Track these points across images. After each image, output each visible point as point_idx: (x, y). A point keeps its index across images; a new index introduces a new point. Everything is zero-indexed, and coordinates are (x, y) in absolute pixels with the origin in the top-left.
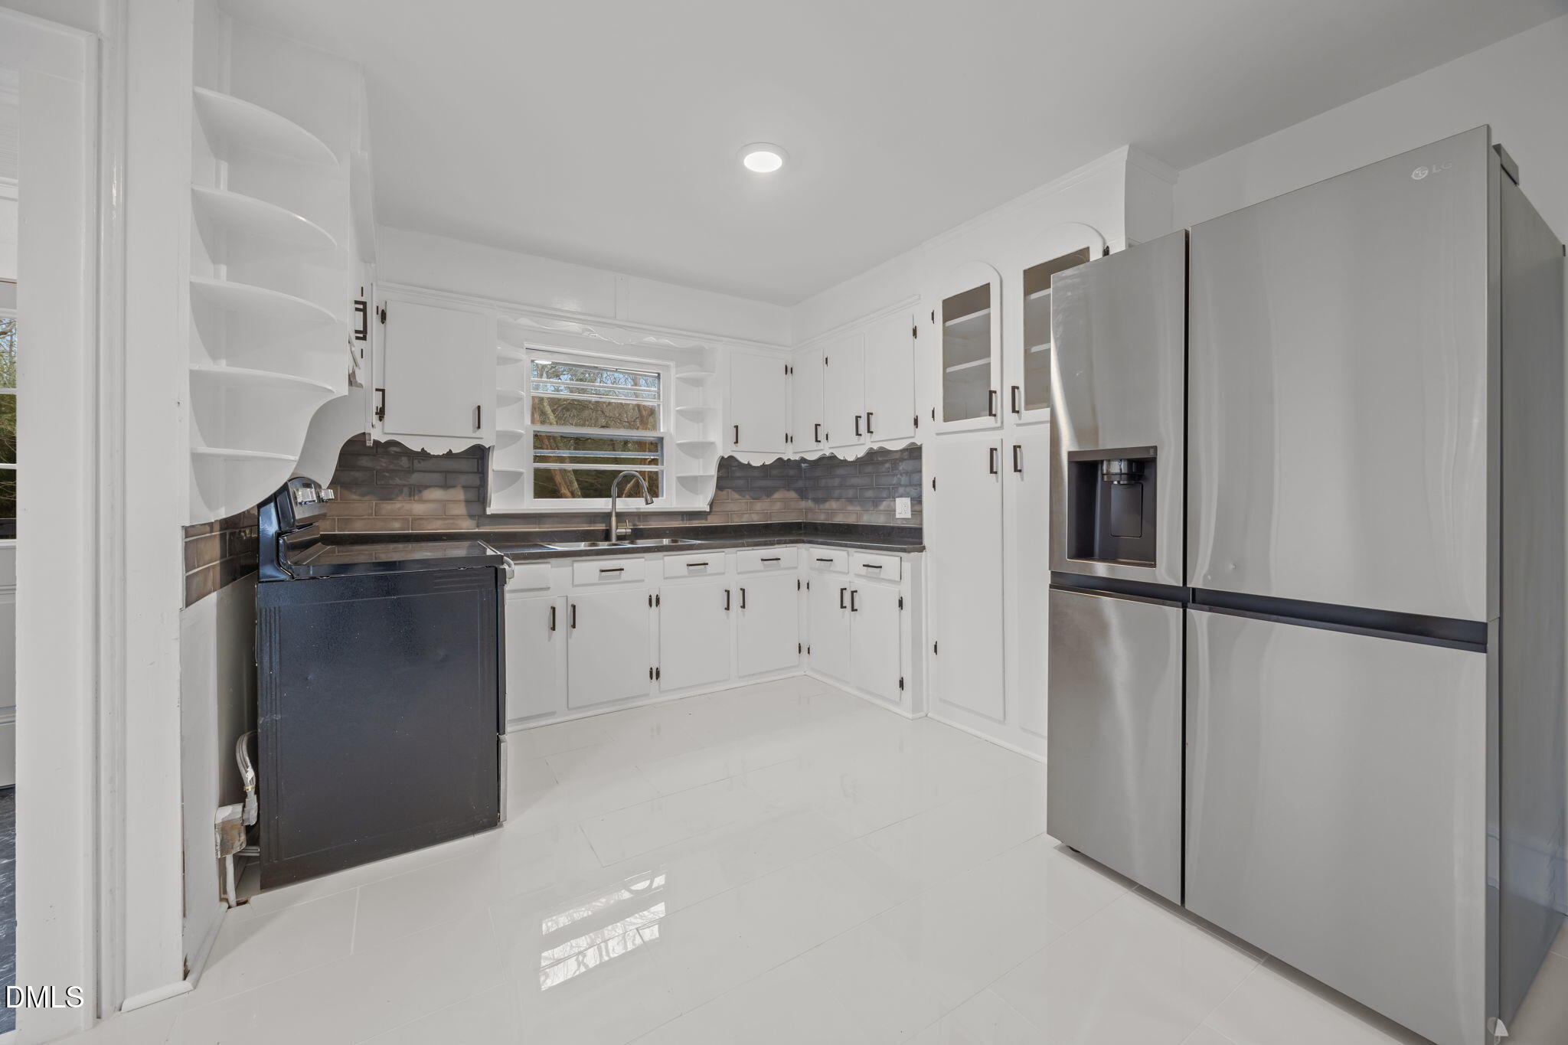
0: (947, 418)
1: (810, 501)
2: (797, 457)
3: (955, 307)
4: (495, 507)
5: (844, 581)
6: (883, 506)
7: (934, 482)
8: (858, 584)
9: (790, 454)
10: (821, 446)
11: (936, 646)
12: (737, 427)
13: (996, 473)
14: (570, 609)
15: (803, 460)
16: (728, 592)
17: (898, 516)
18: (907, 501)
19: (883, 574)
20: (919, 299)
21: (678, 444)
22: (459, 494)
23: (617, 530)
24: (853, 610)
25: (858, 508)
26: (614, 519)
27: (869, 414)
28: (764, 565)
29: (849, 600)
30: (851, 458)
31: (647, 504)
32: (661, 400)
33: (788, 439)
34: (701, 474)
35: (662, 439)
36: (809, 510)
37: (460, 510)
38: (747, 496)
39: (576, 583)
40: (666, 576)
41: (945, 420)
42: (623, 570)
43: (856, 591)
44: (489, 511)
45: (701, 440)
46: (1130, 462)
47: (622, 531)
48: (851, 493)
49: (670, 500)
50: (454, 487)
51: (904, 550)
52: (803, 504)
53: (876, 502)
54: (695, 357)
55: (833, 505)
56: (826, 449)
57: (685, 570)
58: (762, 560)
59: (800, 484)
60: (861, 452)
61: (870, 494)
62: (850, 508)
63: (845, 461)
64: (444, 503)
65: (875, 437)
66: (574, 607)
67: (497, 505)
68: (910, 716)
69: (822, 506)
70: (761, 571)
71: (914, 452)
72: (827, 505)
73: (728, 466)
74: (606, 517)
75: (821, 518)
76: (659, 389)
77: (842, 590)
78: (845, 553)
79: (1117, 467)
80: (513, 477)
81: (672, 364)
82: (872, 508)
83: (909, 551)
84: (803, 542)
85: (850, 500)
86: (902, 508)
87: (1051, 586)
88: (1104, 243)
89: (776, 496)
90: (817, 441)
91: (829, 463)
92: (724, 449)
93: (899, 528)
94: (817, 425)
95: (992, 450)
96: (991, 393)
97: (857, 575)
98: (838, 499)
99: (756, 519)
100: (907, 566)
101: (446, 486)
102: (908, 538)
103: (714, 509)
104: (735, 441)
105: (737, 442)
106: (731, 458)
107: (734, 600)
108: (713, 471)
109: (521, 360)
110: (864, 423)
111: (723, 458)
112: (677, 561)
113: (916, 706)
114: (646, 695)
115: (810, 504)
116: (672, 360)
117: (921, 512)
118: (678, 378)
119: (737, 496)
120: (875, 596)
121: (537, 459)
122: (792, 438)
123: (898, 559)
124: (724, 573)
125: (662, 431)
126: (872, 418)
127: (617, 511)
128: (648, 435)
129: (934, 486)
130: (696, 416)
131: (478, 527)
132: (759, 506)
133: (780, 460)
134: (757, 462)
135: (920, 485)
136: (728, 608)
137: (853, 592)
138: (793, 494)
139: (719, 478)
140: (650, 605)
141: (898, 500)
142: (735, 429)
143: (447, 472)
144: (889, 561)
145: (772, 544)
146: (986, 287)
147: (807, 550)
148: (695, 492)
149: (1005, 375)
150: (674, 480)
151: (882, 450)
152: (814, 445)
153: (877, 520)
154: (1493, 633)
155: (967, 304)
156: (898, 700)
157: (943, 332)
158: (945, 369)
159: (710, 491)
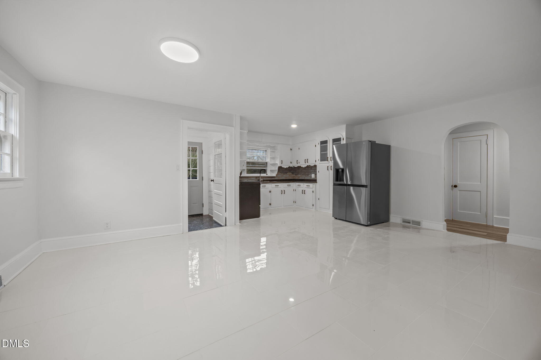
2: (293, 166)
3: (322, 143)
5: (303, 189)
6: (310, 175)
8: (305, 189)
9: (291, 166)
10: (298, 164)
11: (319, 199)
12: (282, 161)
13: (328, 170)
18: (314, 175)
19: (310, 187)
20: (316, 140)
23: (261, 180)
24: (304, 194)
25: (304, 176)
27: (307, 159)
29: (304, 192)
30: (304, 167)
32: (267, 155)
33: (291, 163)
34: (274, 169)
35: (267, 162)
36: (294, 177)
38: (283, 174)
40: (272, 187)
41: (321, 161)
42: (265, 186)
45: (274, 163)
46: (342, 170)
48: (303, 173)
51: (314, 183)
52: (293, 175)
53: (308, 175)
54: (274, 148)
57: (275, 187)
58: (288, 185)
59: (292, 171)
60: (306, 166)
61: (307, 173)
62: (303, 176)
63: (302, 167)
65: (308, 163)
68: (314, 210)
69: (297, 176)
70: (287, 187)
71: (315, 166)
72: (298, 175)
73: (280, 168)
74: (259, 177)
75: (297, 178)
76: (266, 153)
78: (302, 184)
79: (340, 170)
81: (269, 148)
84: (294, 182)
85: (303, 175)
86: (313, 176)
87: (333, 185)
88: (343, 137)
89: (288, 174)
91: (299, 167)
92: (279, 165)
93: (312, 179)
94: (297, 161)
95: (328, 167)
96: (328, 157)
97: (305, 188)
98: (300, 174)
99: (284, 178)
100: (314, 185)
102: (314, 181)
105: (282, 163)
106: (281, 166)
107: (283, 192)
108: (277, 169)
110: (306, 161)
112: (274, 185)
113: (316, 209)
114: (269, 208)
115: (294, 175)
117: (316, 177)
118: (270, 151)
119: (280, 174)
120: (309, 191)
121: (247, 167)
124: (280, 187)
127: (261, 176)
128: (265, 162)
129: (319, 172)
132: (284, 176)
133: (289, 167)
134: (285, 167)
135: (316, 172)
138: (291, 173)
140: (270, 192)
141: (312, 174)
144: (311, 185)
145: (289, 182)
146: (327, 141)
147: (295, 184)
148: (273, 173)
149: (330, 155)
150: (269, 170)
151: (310, 165)
152: (296, 164)
153: (309, 178)
154: (369, 187)
155: (324, 143)
156: (312, 208)
157: (321, 146)
158: (320, 152)
159: (276, 173)
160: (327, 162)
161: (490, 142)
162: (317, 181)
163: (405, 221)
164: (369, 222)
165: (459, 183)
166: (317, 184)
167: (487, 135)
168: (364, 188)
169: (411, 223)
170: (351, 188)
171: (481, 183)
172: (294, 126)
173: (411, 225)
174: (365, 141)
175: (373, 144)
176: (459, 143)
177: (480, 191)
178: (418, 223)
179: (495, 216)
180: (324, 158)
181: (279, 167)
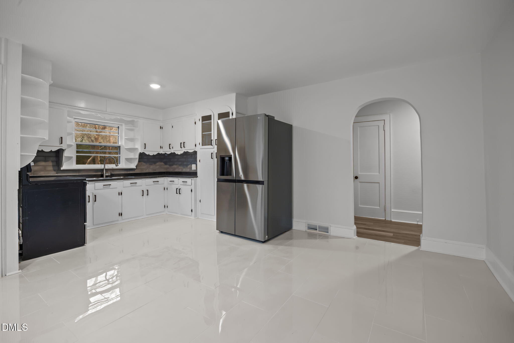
0: (203, 145)
1: (168, 165)
2: (164, 153)
3: (204, 119)
4: (64, 167)
5: (177, 186)
6: (189, 167)
7: (200, 160)
8: (181, 187)
9: (162, 152)
10: (171, 150)
11: (200, 200)
12: (145, 144)
13: (213, 158)
14: (94, 196)
15: (166, 153)
16: (143, 191)
17: (192, 169)
18: (195, 165)
19: (187, 184)
20: (196, 115)
21: (125, 149)
22: (50, 163)
23: (105, 174)
24: (180, 194)
25: (182, 167)
26: (104, 171)
27: (184, 142)
28: (154, 183)
29: (178, 191)
30: (179, 154)
31: (116, 166)
32: (119, 135)
33: (161, 148)
34: (133, 157)
35: (120, 146)
36: (168, 168)
37: (51, 168)
38: (148, 164)
39: (96, 189)
40: (124, 186)
42: (111, 185)
43: (180, 189)
44: (62, 169)
45: (133, 147)
46: (229, 157)
47: (107, 174)
48: (180, 163)
49: (123, 165)
50: (48, 161)
51: (192, 177)
52: (166, 166)
53: (187, 165)
54: (132, 123)
55: (175, 166)
56: (172, 151)
57: (130, 185)
59: (165, 160)
60: (182, 152)
61: (185, 163)
62: (180, 167)
63: (178, 154)
64: (45, 166)
65: (186, 148)
66: (95, 196)
67: (65, 167)
68: (194, 218)
69: (171, 167)
70: (153, 185)
71: (195, 153)
72: (173, 167)
73: (142, 155)
74: (102, 170)
75: (171, 170)
76: (119, 131)
77: (177, 189)
78: (177, 179)
79: (227, 158)
80: (70, 158)
81: (124, 124)
82: (186, 167)
83: (193, 177)
84: (165, 177)
85: (180, 165)
86: (193, 167)
87: (217, 181)
88: (232, 111)
89: (157, 164)
90: (170, 148)
91: (173, 155)
92: (141, 150)
93: (193, 172)
94: (170, 144)
95: (212, 153)
96: (211, 140)
97: (180, 185)
98: (176, 165)
99: (151, 171)
100: (193, 181)
101: (45, 161)
102: (194, 174)
103: (137, 168)
105: (145, 148)
106: (143, 153)
107: (145, 193)
108: (137, 156)
109: (72, 122)
110: (183, 145)
111: (141, 153)
112: (127, 182)
113: (196, 216)
114: (118, 220)
115: (168, 166)
116: (124, 123)
117: (197, 168)
118: (125, 128)
119: (145, 164)
120: (185, 190)
121: (77, 152)
123: (191, 179)
124: (141, 186)
125: (120, 143)
126: (185, 144)
127: (106, 168)
129: (200, 161)
130: (132, 140)
131: (57, 173)
132: (152, 167)
133: (159, 153)
134: (151, 154)
135: (197, 161)
136: (143, 195)
137: (179, 189)
138: (162, 163)
139: (139, 159)
140: (119, 195)
141: (193, 165)
142: (145, 145)
143: (46, 157)
144: (189, 180)
145: (156, 177)
146: (211, 116)
147: (167, 179)
148: (131, 163)
149: (214, 136)
150: (124, 159)
151: (187, 152)
152: (169, 150)
153: (188, 170)
154: (266, 183)
155: (207, 118)
156: (191, 215)
157: (202, 124)
158: (202, 133)
159: (136, 162)
160: (210, 146)
161: (387, 128)
162: (198, 175)
163: (311, 228)
164: (267, 237)
165: (359, 173)
166: (198, 179)
167: (384, 120)
168: (261, 186)
169: (318, 229)
170: (245, 185)
171: (379, 173)
172: (155, 86)
173: (317, 232)
174: (260, 115)
175: (270, 120)
176: (358, 128)
177: (379, 183)
178: (326, 230)
179: (392, 210)
180: (207, 140)
181: (140, 153)
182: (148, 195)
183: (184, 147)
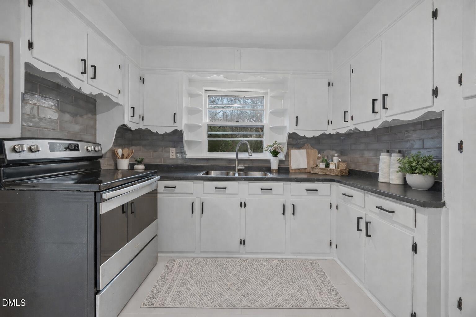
5: (362, 213)
8: (372, 219)
9: (330, 130)
12: (297, 117)
15: (338, 133)
21: (270, 128)
23: (238, 167)
24: (368, 235)
26: (237, 162)
27: (384, 96)
28: (307, 193)
29: (364, 227)
31: (249, 155)
33: (329, 122)
35: (264, 126)
39: (204, 192)
43: (370, 223)
44: (186, 157)
45: (281, 125)
47: (240, 167)
49: (266, 154)
56: (351, 126)
57: (260, 191)
58: (307, 190)
60: (377, 125)
63: (365, 132)
65: (389, 112)
66: (203, 203)
67: (191, 154)
74: (232, 161)
77: (359, 218)
78: (362, 194)
80: (195, 143)
81: (268, 90)
90: (346, 122)
92: (289, 129)
94: (345, 112)
97: (372, 212)
103: (286, 159)
104: (296, 125)
106: (294, 133)
107: (288, 210)
108: (285, 140)
110: (380, 103)
114: (238, 252)
122: (332, 122)
124: (282, 195)
125: (264, 122)
126: (388, 99)
127: (239, 158)
128: (259, 124)
130: (280, 114)
134: (309, 136)
136: (284, 214)
137: (367, 223)
139: (288, 143)
140: (241, 207)
142: (296, 119)
159: (285, 151)
181: (289, 134)
182: (294, 214)
183: (385, 108)
